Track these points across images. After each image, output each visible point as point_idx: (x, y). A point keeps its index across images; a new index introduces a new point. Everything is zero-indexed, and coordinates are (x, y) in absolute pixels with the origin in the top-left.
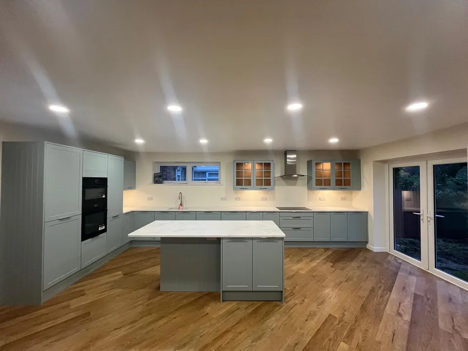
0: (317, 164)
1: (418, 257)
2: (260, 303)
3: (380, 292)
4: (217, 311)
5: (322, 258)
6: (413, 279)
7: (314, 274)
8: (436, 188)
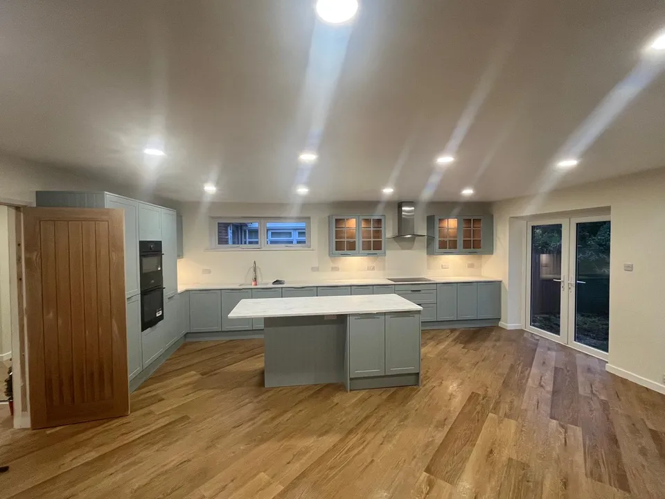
0: (441, 220)
1: (557, 332)
2: (393, 390)
3: (520, 368)
4: (347, 401)
5: (451, 339)
6: (553, 354)
7: (446, 356)
8: (578, 250)
